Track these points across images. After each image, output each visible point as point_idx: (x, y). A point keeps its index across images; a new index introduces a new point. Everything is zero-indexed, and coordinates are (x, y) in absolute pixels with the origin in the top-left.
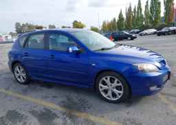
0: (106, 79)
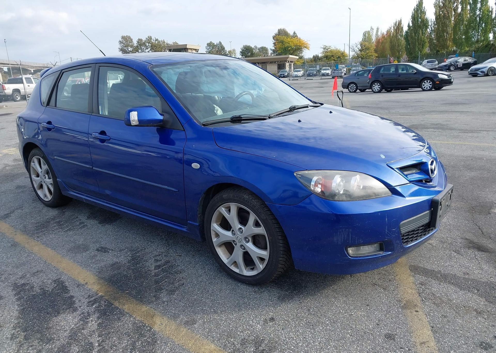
0: (229, 210)
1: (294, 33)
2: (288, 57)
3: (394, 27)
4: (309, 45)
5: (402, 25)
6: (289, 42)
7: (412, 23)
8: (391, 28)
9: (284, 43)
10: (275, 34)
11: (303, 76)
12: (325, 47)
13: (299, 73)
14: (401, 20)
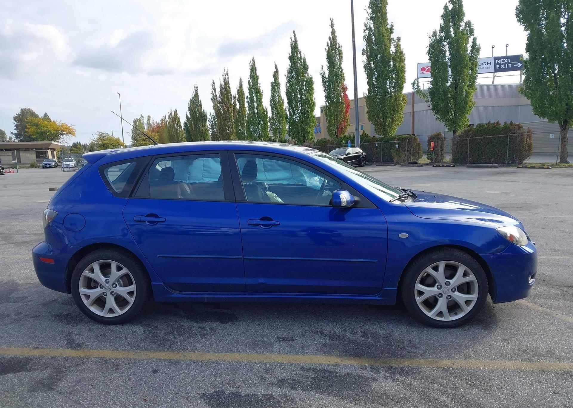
1: (46, 115)
2: (51, 144)
3: (169, 117)
4: (74, 131)
5: (178, 115)
6: (47, 125)
7: (190, 114)
8: (165, 117)
9: (39, 127)
10: (16, 114)
11: (76, 166)
12: (100, 134)
13: (70, 163)
14: (176, 111)
